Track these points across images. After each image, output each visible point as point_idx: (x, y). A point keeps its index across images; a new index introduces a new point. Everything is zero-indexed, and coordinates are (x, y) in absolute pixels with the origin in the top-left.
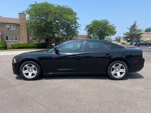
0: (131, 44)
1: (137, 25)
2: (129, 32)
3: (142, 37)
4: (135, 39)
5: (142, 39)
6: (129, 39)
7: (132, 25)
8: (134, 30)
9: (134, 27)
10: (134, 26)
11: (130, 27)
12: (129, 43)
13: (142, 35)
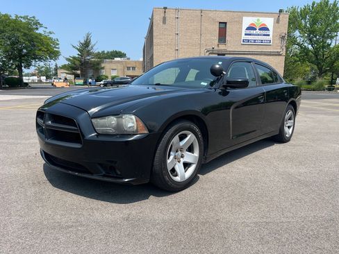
0: (85, 83)
1: (92, 42)
2: (77, 56)
3: (103, 68)
4: (91, 73)
5: (104, 73)
6: (79, 72)
7: (83, 42)
8: (89, 53)
9: (88, 46)
10: (87, 44)
11: (77, 45)
12: (81, 82)
13: (103, 65)
